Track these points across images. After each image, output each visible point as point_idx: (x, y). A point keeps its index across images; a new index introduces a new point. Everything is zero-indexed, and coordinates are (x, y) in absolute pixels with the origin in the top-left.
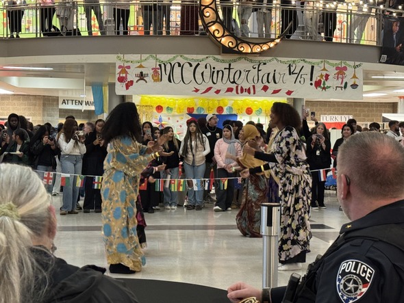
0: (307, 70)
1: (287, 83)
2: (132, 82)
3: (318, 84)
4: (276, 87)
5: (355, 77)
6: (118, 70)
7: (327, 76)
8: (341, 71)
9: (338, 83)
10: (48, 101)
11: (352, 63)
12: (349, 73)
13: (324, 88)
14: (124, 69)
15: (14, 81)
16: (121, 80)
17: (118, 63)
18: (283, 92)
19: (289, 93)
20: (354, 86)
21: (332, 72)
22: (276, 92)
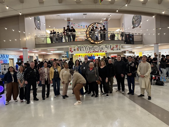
0: (110, 46)
1: (105, 49)
2: (72, 51)
3: (112, 49)
4: (103, 50)
5: (120, 47)
6: (70, 49)
7: (114, 47)
8: (117, 46)
9: (116, 49)
10: (60, 55)
11: (119, 44)
12: (118, 46)
13: (113, 50)
14: (71, 49)
15: (52, 52)
16: (70, 51)
17: (70, 47)
18: (105, 52)
19: (106, 52)
20: (120, 49)
21: (115, 46)
22: (103, 51)
